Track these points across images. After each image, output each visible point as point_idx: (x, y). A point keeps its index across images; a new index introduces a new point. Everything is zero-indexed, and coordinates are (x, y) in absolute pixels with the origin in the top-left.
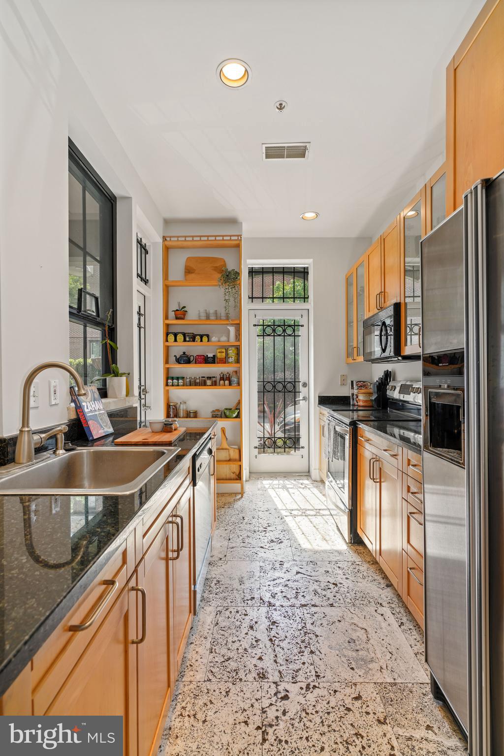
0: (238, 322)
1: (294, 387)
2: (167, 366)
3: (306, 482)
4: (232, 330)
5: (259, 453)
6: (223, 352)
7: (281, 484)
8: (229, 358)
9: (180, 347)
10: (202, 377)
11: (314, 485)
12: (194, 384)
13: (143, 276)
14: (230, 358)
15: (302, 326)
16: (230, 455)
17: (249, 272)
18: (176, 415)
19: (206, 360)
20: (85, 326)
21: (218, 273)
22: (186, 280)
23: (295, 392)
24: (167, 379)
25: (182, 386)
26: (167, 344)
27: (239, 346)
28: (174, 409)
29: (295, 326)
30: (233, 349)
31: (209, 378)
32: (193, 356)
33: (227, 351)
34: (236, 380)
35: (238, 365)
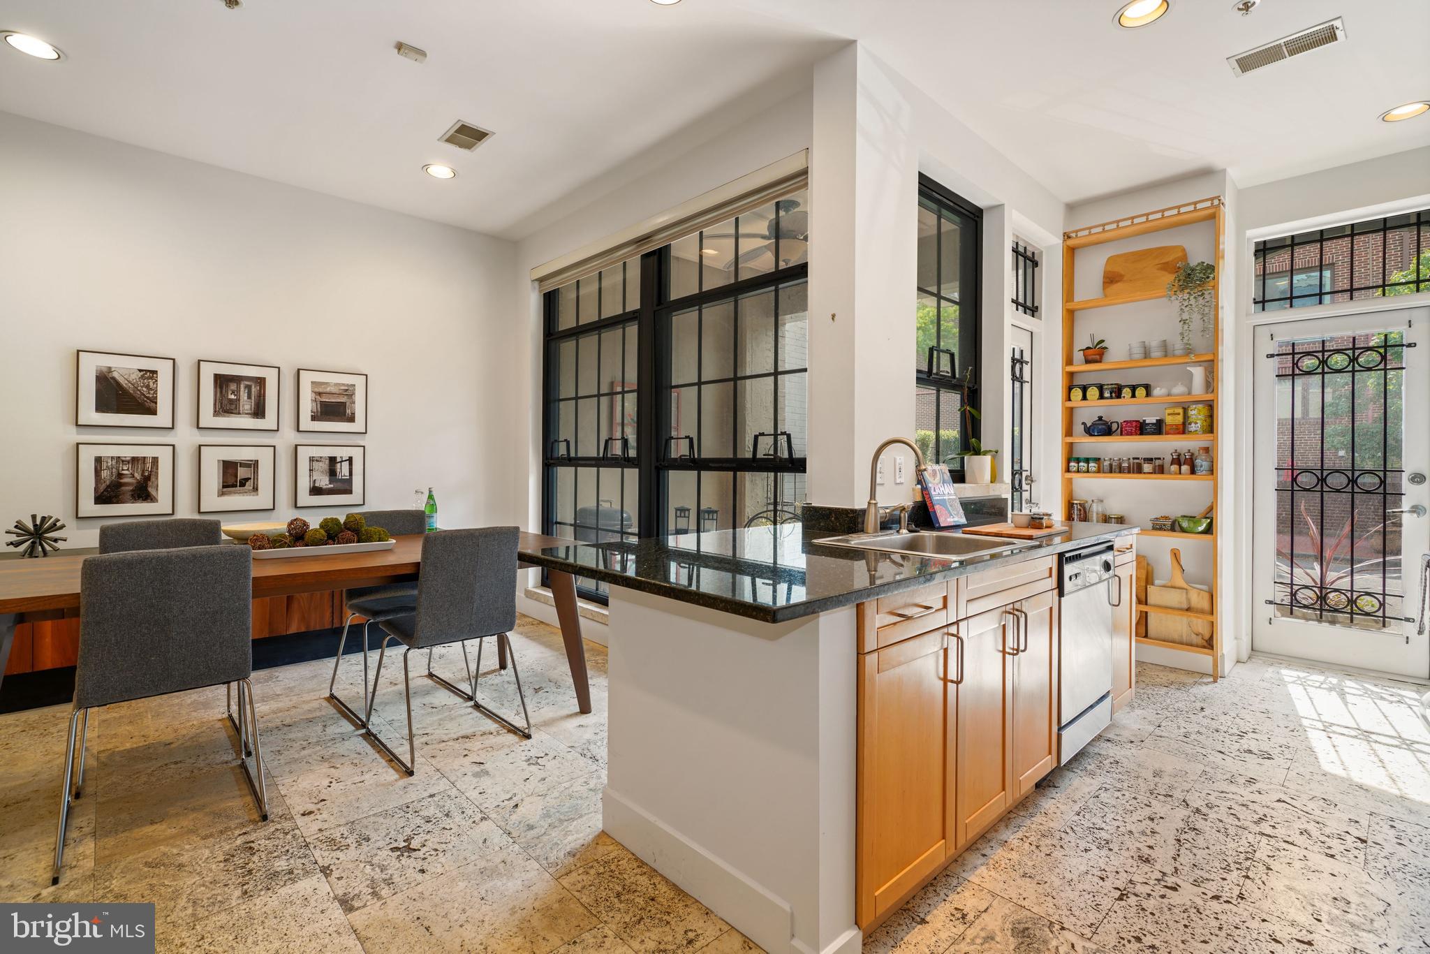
0: (1210, 357)
1: (1384, 482)
2: (1069, 440)
4: (1198, 373)
5: (1278, 613)
6: (1179, 414)
7: (1331, 682)
8: (1190, 424)
9: (1092, 409)
10: (1134, 459)
12: (1117, 470)
13: (1029, 304)
14: (1193, 425)
15: (1409, 345)
16: (1189, 600)
17: (1257, 252)
18: (1084, 518)
19: (1141, 428)
20: (938, 391)
21: (1170, 273)
22: (1106, 296)
23: (1386, 494)
24: (1069, 461)
25: (1094, 472)
26: (1069, 404)
27: (1213, 400)
28: (1080, 509)
29: (1386, 347)
30: (1200, 406)
31: (1149, 460)
32: (1117, 423)
33: (1185, 410)
34: (1205, 465)
35: (1210, 436)
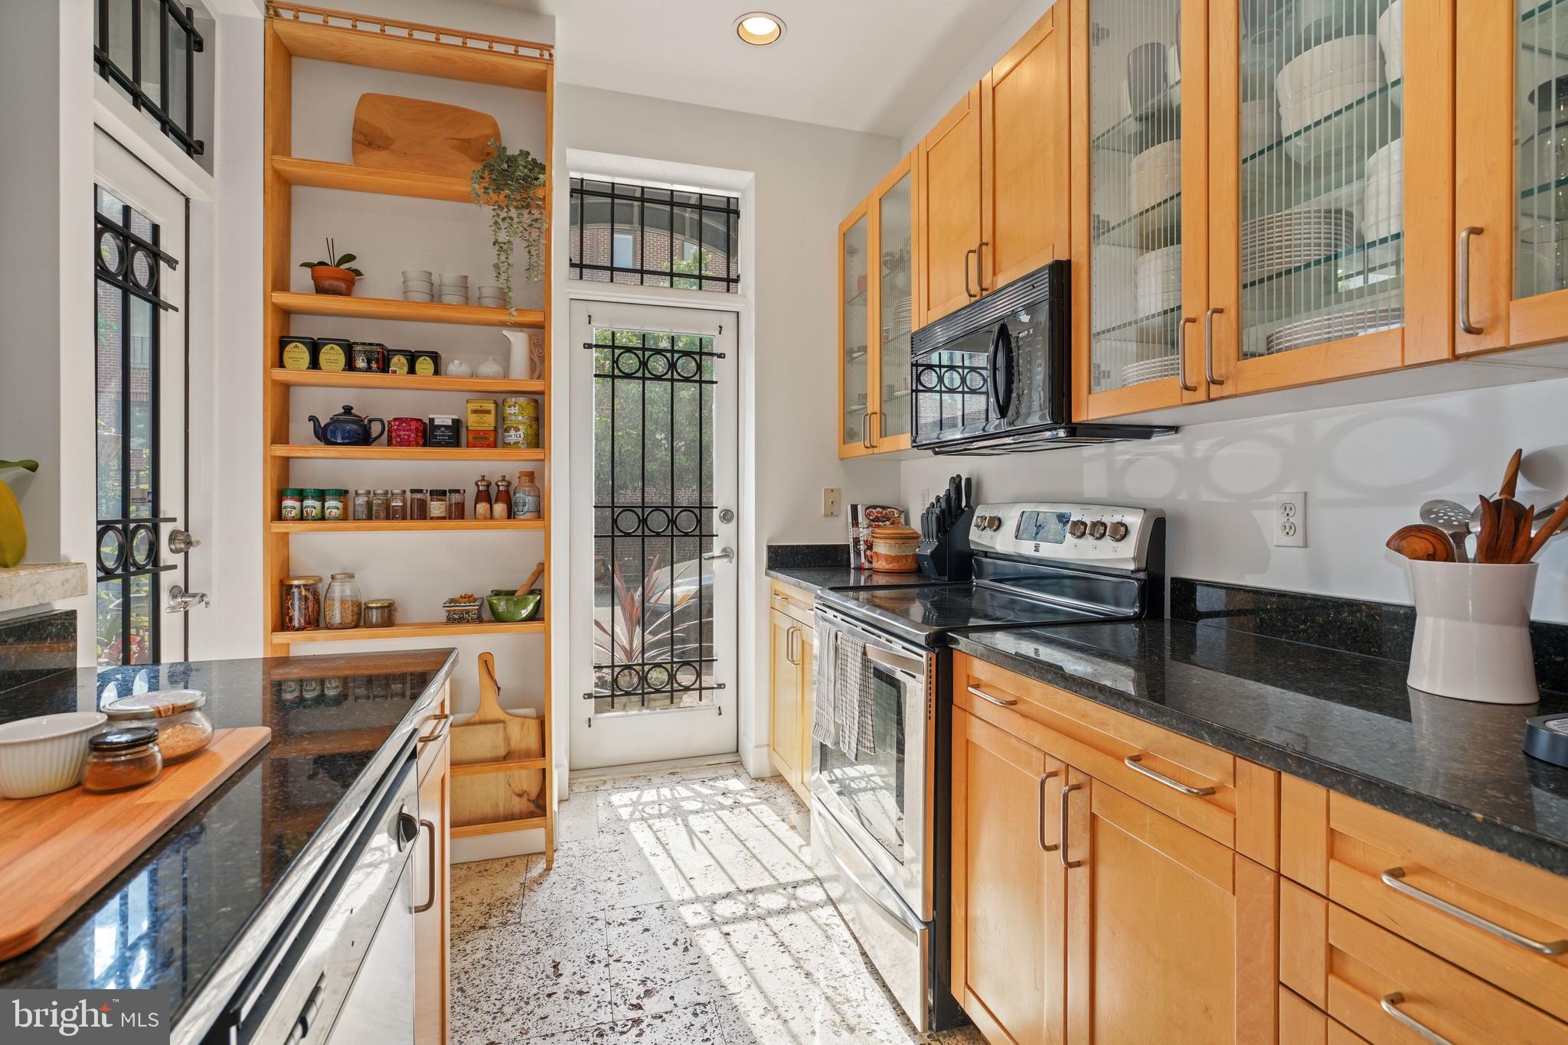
0: (537, 318)
1: (699, 522)
2: (281, 451)
3: (735, 784)
4: (519, 341)
5: (598, 711)
6: (488, 412)
7: (667, 800)
8: (507, 430)
9: (330, 390)
10: (413, 491)
11: (759, 793)
12: (383, 515)
14: (512, 432)
15: (721, 356)
16: (507, 740)
17: (573, 191)
18: (315, 621)
19: (426, 434)
21: (473, 158)
22: (355, 162)
23: (703, 537)
24: (280, 495)
25: (336, 519)
26: (280, 374)
27: (542, 393)
28: (306, 598)
29: (701, 354)
30: (522, 400)
31: (439, 494)
32: (381, 421)
33: (499, 408)
34: (530, 499)
35: (536, 454)
